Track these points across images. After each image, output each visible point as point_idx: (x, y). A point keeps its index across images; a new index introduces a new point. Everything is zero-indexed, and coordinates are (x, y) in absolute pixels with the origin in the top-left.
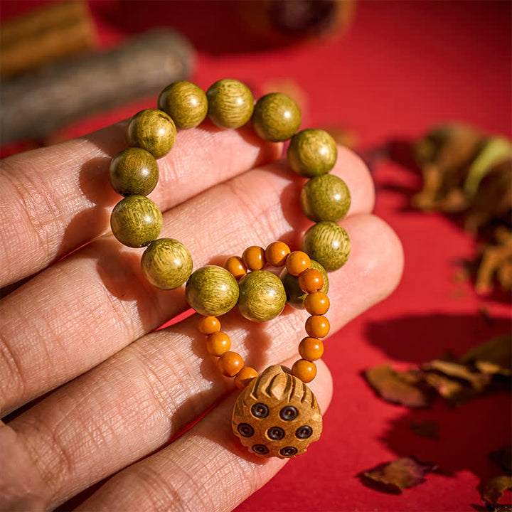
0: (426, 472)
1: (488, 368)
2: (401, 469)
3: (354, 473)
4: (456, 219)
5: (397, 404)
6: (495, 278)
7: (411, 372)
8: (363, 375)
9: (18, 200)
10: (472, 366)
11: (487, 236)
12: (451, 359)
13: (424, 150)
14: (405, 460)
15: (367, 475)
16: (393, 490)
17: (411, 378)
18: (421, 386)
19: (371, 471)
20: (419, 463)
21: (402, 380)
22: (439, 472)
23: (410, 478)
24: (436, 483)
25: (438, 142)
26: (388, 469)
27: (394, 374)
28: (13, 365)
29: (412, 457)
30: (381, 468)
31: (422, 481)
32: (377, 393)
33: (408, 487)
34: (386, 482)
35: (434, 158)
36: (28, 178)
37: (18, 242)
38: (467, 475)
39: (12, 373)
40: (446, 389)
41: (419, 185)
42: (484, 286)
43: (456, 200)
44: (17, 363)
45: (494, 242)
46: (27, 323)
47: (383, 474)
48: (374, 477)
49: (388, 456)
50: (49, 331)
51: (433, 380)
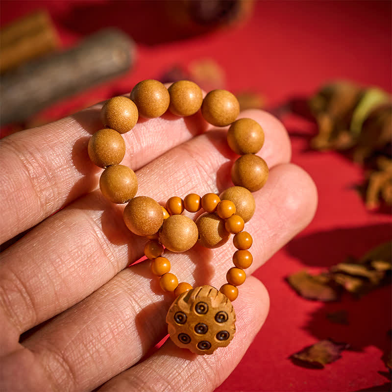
0: (341, 350)
1: (381, 266)
2: (322, 349)
3: (286, 356)
4: (346, 154)
5: (314, 300)
6: (380, 196)
7: (322, 275)
8: (286, 280)
9: (25, 172)
10: (369, 265)
11: (371, 165)
12: (353, 261)
13: (317, 104)
14: (325, 343)
15: (296, 356)
16: (317, 366)
17: (323, 279)
18: (332, 284)
19: (299, 353)
20: (335, 343)
21: (316, 282)
22: (350, 349)
23: (329, 356)
24: (349, 357)
25: (327, 96)
26: (312, 351)
27: (310, 278)
28: (29, 302)
29: (330, 339)
30: (307, 350)
31: (339, 357)
32: (298, 293)
33: (329, 363)
34: (311, 360)
35: (325, 109)
36: (31, 154)
37: (25, 205)
38: (372, 350)
39: (28, 308)
40: (351, 285)
41: (316, 131)
42: (372, 204)
43: (345, 140)
44: (32, 299)
45: (376, 169)
46: (40, 269)
47: (308, 354)
48: (302, 357)
49: (311, 341)
50: (57, 275)
51: (340, 279)
